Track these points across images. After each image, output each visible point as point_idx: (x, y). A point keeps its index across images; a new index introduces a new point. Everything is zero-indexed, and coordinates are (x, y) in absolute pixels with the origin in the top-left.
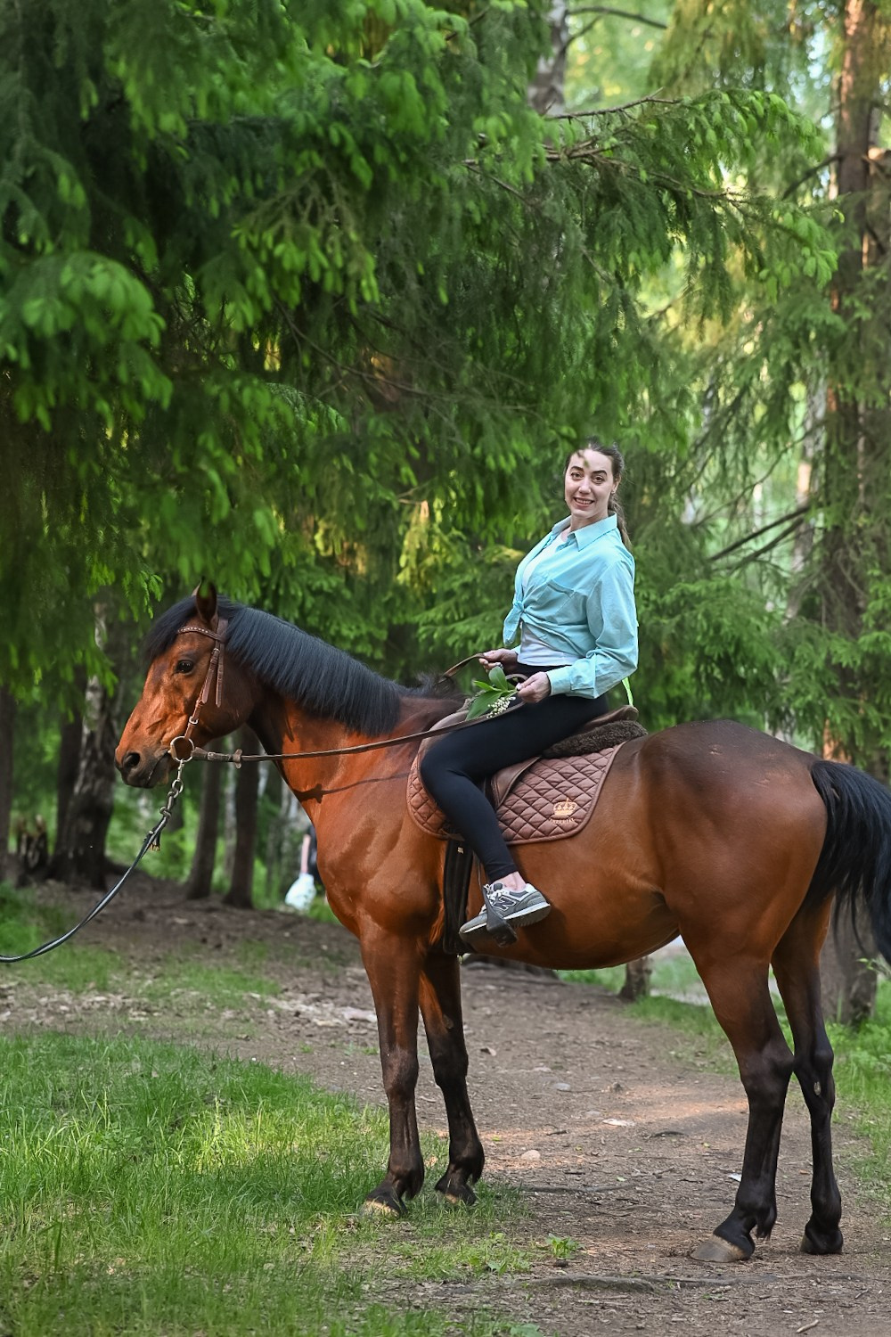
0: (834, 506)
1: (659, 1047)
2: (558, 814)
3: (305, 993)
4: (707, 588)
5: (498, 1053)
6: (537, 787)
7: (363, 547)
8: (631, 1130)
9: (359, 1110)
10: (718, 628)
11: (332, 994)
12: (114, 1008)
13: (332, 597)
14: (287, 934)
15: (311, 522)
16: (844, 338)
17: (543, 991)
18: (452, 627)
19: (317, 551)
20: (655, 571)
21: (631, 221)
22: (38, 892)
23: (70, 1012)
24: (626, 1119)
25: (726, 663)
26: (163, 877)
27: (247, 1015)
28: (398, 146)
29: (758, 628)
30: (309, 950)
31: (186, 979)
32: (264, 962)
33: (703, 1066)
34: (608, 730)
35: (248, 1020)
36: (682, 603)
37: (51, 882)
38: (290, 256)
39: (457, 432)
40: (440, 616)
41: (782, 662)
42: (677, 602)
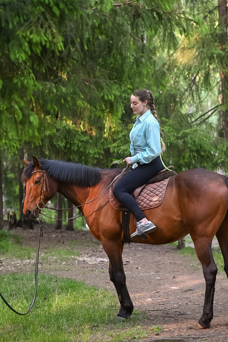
0: (225, 104)
1: (187, 263)
2: (154, 200)
3: (87, 254)
4: (191, 131)
5: (141, 268)
6: (147, 193)
7: (94, 128)
8: (178, 290)
9: (98, 290)
10: (194, 142)
11: (95, 254)
12: (32, 263)
13: (86, 142)
14: (84, 237)
15: (79, 122)
16: (224, 57)
17: (155, 248)
18: (120, 148)
19: (81, 130)
20: (175, 127)
21: (144, 22)
22: (14, 231)
23: (20, 266)
24: (177, 287)
25: (198, 151)
26: (51, 223)
27: (69, 263)
28: (68, 4)
29: (206, 141)
30: (90, 241)
31: (53, 253)
32: (76, 246)
33: (200, 268)
34: (166, 174)
35: (69, 264)
36: (184, 136)
37: (18, 228)
38: (35, 38)
39: (96, 90)
40: (116, 145)
41: (214, 150)
42: (183, 135)
